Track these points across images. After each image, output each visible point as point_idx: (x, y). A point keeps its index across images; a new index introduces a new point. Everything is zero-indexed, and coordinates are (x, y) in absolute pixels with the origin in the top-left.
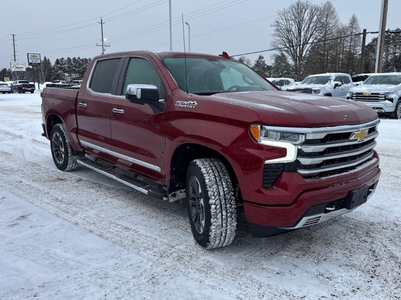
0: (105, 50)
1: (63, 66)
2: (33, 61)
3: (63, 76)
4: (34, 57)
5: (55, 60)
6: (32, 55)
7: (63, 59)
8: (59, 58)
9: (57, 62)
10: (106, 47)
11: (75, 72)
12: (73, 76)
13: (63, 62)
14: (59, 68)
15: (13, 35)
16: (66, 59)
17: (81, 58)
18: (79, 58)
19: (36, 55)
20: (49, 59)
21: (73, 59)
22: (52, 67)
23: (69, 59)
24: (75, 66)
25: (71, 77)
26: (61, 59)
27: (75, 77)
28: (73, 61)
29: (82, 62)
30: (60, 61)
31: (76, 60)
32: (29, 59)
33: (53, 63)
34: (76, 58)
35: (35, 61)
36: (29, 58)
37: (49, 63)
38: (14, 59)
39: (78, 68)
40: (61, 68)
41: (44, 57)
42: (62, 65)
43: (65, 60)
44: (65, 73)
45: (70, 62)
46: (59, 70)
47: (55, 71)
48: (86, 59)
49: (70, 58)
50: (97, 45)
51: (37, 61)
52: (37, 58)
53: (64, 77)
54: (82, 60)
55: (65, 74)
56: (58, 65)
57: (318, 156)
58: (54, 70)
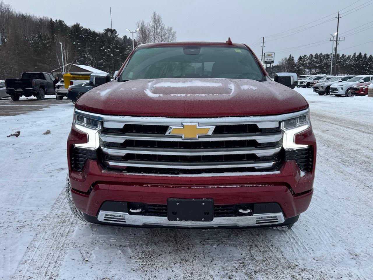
0: (338, 44)
1: (305, 63)
2: (268, 59)
3: (303, 71)
4: (269, 55)
5: (299, 57)
6: (268, 54)
7: (305, 56)
8: (302, 55)
9: (300, 59)
10: (340, 41)
11: (315, 67)
12: (313, 71)
13: (306, 58)
14: (301, 64)
15: (264, 38)
16: (308, 55)
17: (323, 54)
18: (321, 54)
19: (271, 54)
20: (294, 57)
21: (315, 55)
22: (295, 63)
23: (311, 56)
24: (316, 62)
25: (310, 73)
26: (304, 56)
27: (314, 72)
28: (315, 57)
29: (324, 58)
30: (302, 58)
31: (318, 56)
32: (265, 58)
33: (296, 60)
34: (318, 55)
35: (270, 59)
36: (265, 56)
37: (293, 60)
38: (261, 58)
39: (318, 63)
40: (302, 65)
41: (290, 55)
42: (304, 61)
43: (307, 57)
44: (306, 68)
45: (311, 58)
46: (301, 66)
47: (297, 68)
48: (328, 54)
49: (313, 54)
50: (330, 40)
51: (271, 59)
52: (272, 57)
53: (305, 72)
54: (324, 56)
55: (306, 70)
56: (300, 62)
57: (120, 147)
58: (296, 66)
